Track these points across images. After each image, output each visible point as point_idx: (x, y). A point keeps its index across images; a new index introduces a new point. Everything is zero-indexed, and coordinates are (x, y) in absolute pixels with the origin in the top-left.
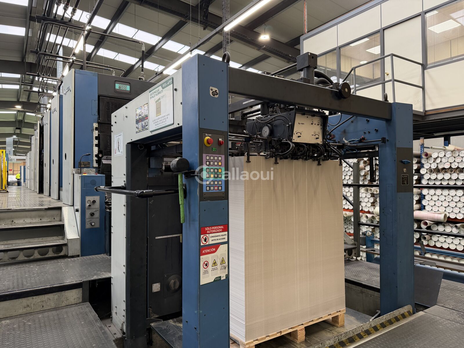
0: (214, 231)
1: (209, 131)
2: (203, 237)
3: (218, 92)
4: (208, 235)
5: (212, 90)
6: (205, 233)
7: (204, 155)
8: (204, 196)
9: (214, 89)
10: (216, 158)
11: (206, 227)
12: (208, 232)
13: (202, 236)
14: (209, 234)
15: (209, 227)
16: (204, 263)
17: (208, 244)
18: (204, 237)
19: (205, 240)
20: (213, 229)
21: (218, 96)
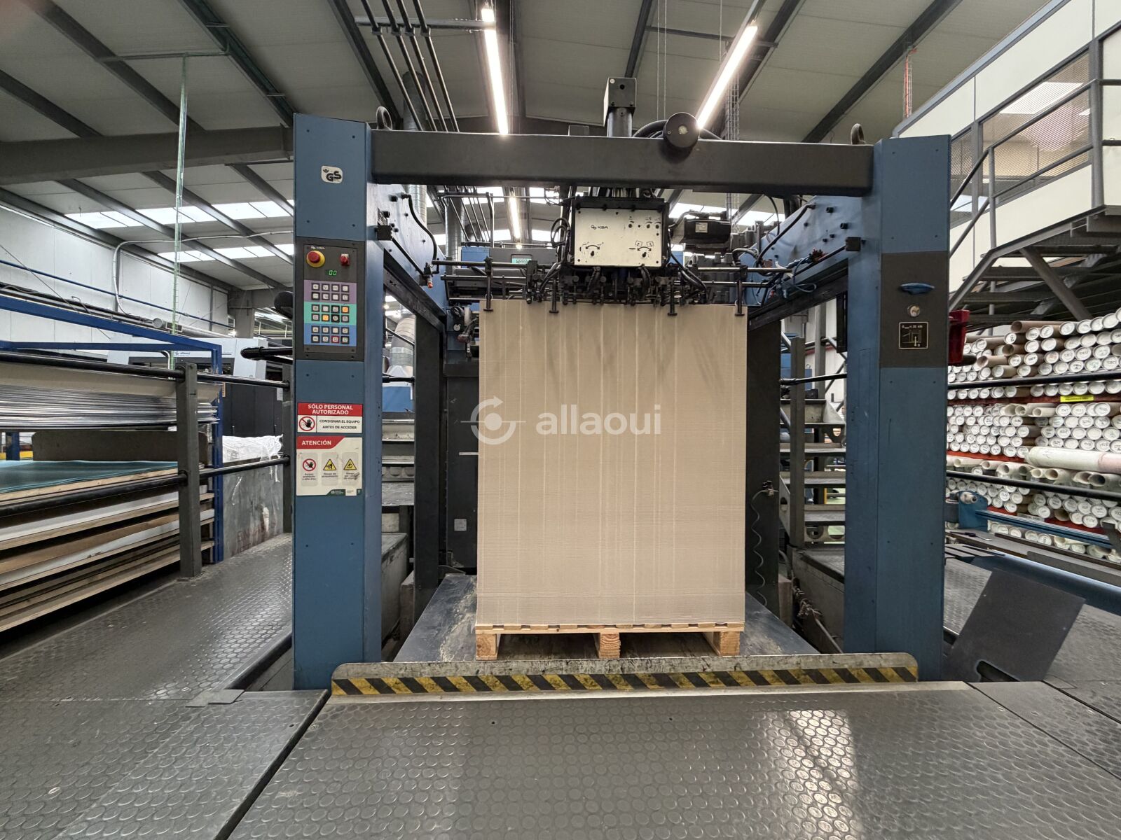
0: (329, 412)
1: (318, 242)
2: (302, 419)
3: (341, 173)
4: (314, 417)
5: (326, 171)
6: (309, 412)
7: (307, 283)
8: (305, 350)
9: (332, 170)
10: (335, 288)
11: (312, 403)
12: (314, 412)
13: (300, 417)
14: (317, 415)
15: (318, 403)
16: (305, 461)
17: (314, 431)
18: (306, 420)
19: (308, 425)
20: (327, 409)
21: (341, 180)
